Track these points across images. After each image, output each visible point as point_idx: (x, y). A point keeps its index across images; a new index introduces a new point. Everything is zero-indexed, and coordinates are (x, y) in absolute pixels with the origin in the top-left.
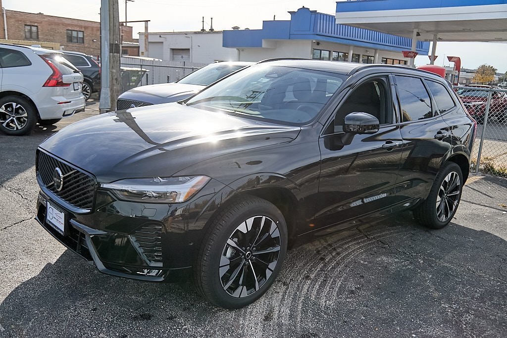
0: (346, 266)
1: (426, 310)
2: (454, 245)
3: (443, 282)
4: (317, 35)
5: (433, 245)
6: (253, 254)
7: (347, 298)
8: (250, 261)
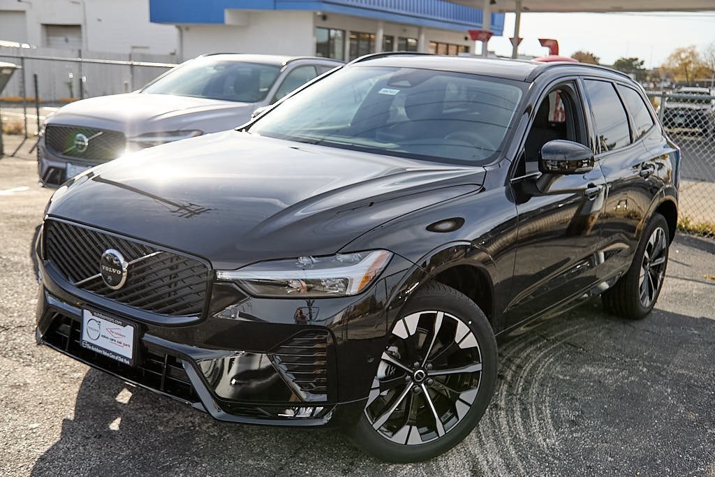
0: (542, 385)
1: (690, 440)
3: (691, 397)
4: (324, 2)
5: (646, 343)
6: (429, 374)
7: (572, 431)
8: (423, 385)
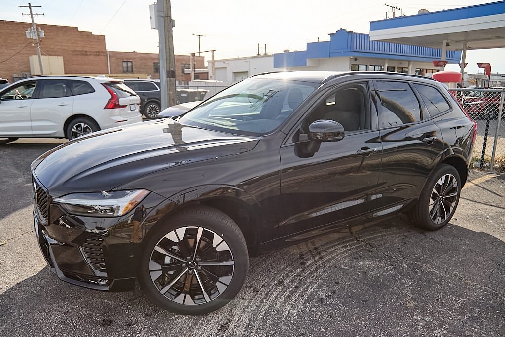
0: (324, 271)
1: (394, 323)
2: (447, 248)
3: (423, 290)
4: (354, 52)
5: (423, 248)
6: (199, 264)
7: (314, 306)
8: (195, 270)
